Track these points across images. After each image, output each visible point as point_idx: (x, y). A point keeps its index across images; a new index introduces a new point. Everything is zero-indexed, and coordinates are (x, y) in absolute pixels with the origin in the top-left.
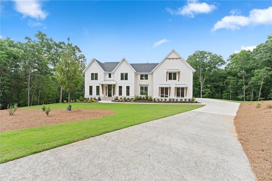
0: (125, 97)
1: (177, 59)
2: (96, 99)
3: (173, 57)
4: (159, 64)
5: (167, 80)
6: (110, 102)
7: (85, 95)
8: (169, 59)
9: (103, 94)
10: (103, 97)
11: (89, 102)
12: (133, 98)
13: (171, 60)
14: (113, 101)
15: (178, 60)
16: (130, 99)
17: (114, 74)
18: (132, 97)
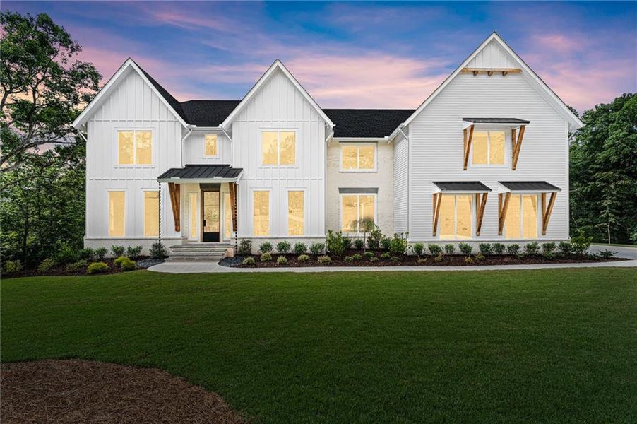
0: (283, 241)
1: (504, 73)
2: (142, 253)
3: (490, 67)
4: (414, 111)
5: (466, 165)
6: (215, 268)
7: (88, 235)
8: (475, 73)
9: (177, 230)
10: (180, 243)
11: (95, 272)
12: (321, 247)
13: (482, 78)
14: (225, 261)
15: (509, 78)
16: (309, 251)
17: (231, 135)
18: (317, 242)
